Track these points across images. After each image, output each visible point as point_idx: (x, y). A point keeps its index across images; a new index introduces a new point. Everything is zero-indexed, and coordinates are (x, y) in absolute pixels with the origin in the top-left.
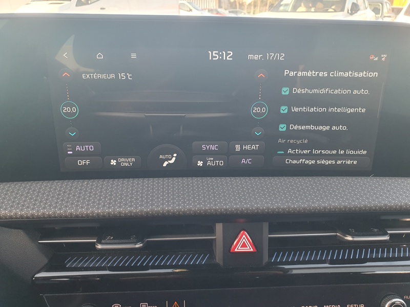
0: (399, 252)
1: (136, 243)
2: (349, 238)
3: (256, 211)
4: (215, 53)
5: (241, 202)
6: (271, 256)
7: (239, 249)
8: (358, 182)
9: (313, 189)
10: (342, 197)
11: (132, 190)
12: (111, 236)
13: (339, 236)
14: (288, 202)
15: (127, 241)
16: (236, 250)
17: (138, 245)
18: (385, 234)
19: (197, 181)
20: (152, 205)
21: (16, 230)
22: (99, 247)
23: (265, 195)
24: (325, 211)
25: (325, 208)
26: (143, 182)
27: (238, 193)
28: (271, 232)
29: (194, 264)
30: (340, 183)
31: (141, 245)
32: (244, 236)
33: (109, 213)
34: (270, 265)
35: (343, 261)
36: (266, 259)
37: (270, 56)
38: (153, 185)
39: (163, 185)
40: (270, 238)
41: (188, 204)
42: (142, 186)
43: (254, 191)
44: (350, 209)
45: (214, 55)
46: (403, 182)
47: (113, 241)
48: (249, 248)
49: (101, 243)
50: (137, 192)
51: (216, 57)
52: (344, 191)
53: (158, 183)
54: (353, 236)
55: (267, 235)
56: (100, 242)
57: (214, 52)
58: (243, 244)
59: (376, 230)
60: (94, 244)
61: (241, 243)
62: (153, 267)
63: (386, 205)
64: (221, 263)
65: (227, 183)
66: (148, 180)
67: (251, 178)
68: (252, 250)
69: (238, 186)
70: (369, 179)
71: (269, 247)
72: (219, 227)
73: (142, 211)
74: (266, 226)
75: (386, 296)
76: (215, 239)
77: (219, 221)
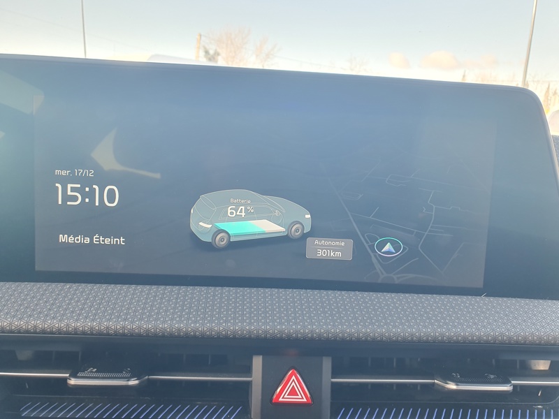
0: (532, 415)
1: (129, 379)
2: (452, 386)
3: (310, 335)
5: (289, 321)
6: (334, 413)
7: (285, 398)
8: (462, 302)
10: (437, 321)
11: (132, 299)
12: (94, 368)
13: (437, 384)
15: (116, 375)
16: (281, 399)
18: (505, 383)
19: (229, 292)
20: (157, 319)
22: (73, 382)
23: (325, 313)
24: (412, 339)
25: (412, 335)
26: (150, 290)
27: (287, 309)
28: (335, 373)
31: (137, 382)
32: (294, 377)
33: (92, 328)
36: (326, 416)
38: (163, 294)
39: (178, 294)
41: (209, 322)
42: (148, 294)
43: (310, 307)
44: (450, 338)
47: (101, 375)
48: (301, 398)
50: (138, 301)
53: (172, 292)
54: (457, 382)
55: (328, 379)
56: (74, 375)
58: (293, 390)
59: (492, 377)
60: (65, 379)
61: (288, 389)
65: (271, 295)
66: (157, 288)
68: (305, 400)
69: (287, 300)
72: (257, 362)
73: (140, 328)
74: (327, 364)
76: (251, 381)
77: (258, 354)
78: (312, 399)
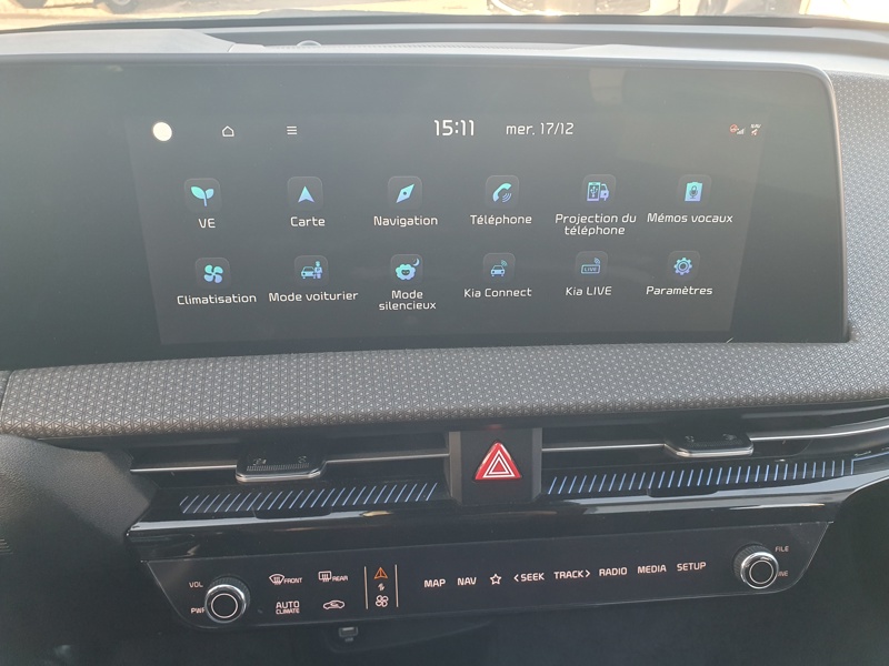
0: (772, 471)
1: (308, 470)
2: (684, 454)
3: (520, 411)
4: (447, 124)
5: (494, 396)
6: (546, 484)
7: (490, 474)
9: (622, 368)
10: (672, 384)
11: (298, 377)
12: (263, 460)
13: (667, 449)
14: (575, 394)
15: (288, 467)
16: (485, 476)
17: (314, 474)
18: (746, 444)
19: (415, 358)
20: (337, 404)
21: (92, 454)
22: (243, 478)
23: (536, 381)
24: (641, 409)
25: (641, 404)
26: (317, 362)
27: (489, 380)
28: (546, 443)
29: (411, 502)
30: (670, 357)
31: (319, 473)
32: (499, 452)
33: (260, 421)
34: (544, 501)
35: (675, 491)
36: (537, 489)
37: (547, 127)
38: (335, 367)
39: (354, 366)
40: (544, 454)
41: (400, 402)
42: (316, 369)
43: (516, 375)
44: (686, 404)
45: (445, 127)
46: (781, 353)
47: (268, 468)
48: (508, 473)
49: (245, 473)
50: (307, 380)
51: (449, 131)
52: (676, 372)
53: (344, 363)
54: (690, 448)
55: (540, 449)
56: (243, 470)
57: (445, 122)
58: (498, 465)
59: (731, 437)
60: (232, 472)
61: (493, 465)
62: (339, 509)
63: (747, 397)
64: (459, 500)
65: (468, 360)
66: (326, 357)
67: (512, 349)
68: (513, 475)
69: (487, 366)
70: (722, 347)
71: (543, 467)
72: (455, 439)
73: (318, 416)
74: (537, 434)
75: (744, 547)
76: (448, 458)
77: (455, 429)
78: (520, 473)
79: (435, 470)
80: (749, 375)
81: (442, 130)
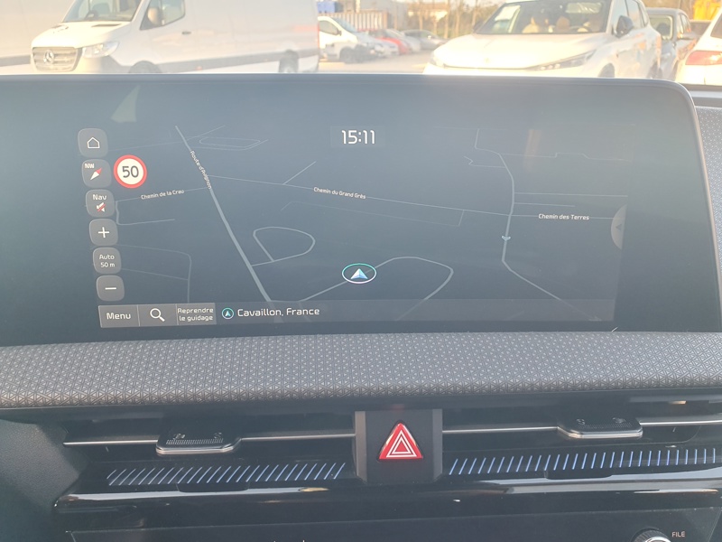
0: (664, 456)
1: (222, 445)
2: (576, 435)
3: (418, 391)
4: (352, 134)
5: (394, 376)
6: (447, 466)
7: (393, 454)
8: (589, 341)
9: (514, 353)
10: (560, 367)
11: (216, 357)
12: (182, 434)
13: (560, 432)
14: (470, 375)
15: (207, 441)
16: (388, 456)
17: (227, 449)
18: (635, 427)
19: (323, 341)
20: (248, 382)
21: (28, 425)
22: (162, 451)
23: (434, 363)
24: (532, 390)
25: (532, 385)
26: (234, 345)
27: (391, 362)
28: (446, 425)
29: (320, 480)
30: (559, 343)
31: (231, 448)
32: (401, 432)
33: (177, 396)
34: (447, 482)
35: (569, 474)
36: (439, 470)
38: (250, 349)
39: (267, 348)
40: (445, 436)
41: (306, 381)
42: (233, 350)
43: (416, 357)
44: (574, 386)
45: (350, 136)
46: (663, 341)
47: (188, 442)
48: (410, 453)
49: (164, 446)
50: (224, 360)
51: (353, 140)
52: (565, 356)
53: (259, 345)
54: (581, 430)
55: (439, 431)
56: (163, 444)
57: (350, 132)
58: (401, 445)
59: (621, 421)
60: (153, 446)
61: (396, 445)
62: (253, 485)
63: (633, 380)
64: (364, 478)
65: (372, 344)
66: (243, 341)
67: (413, 335)
68: (415, 455)
69: (389, 349)
70: (608, 335)
71: (444, 450)
72: (360, 418)
73: (230, 393)
74: (437, 416)
75: (642, 531)
76: (353, 438)
77: (360, 409)
78: (422, 454)
79: (343, 450)
80: (633, 360)
81: (348, 139)
